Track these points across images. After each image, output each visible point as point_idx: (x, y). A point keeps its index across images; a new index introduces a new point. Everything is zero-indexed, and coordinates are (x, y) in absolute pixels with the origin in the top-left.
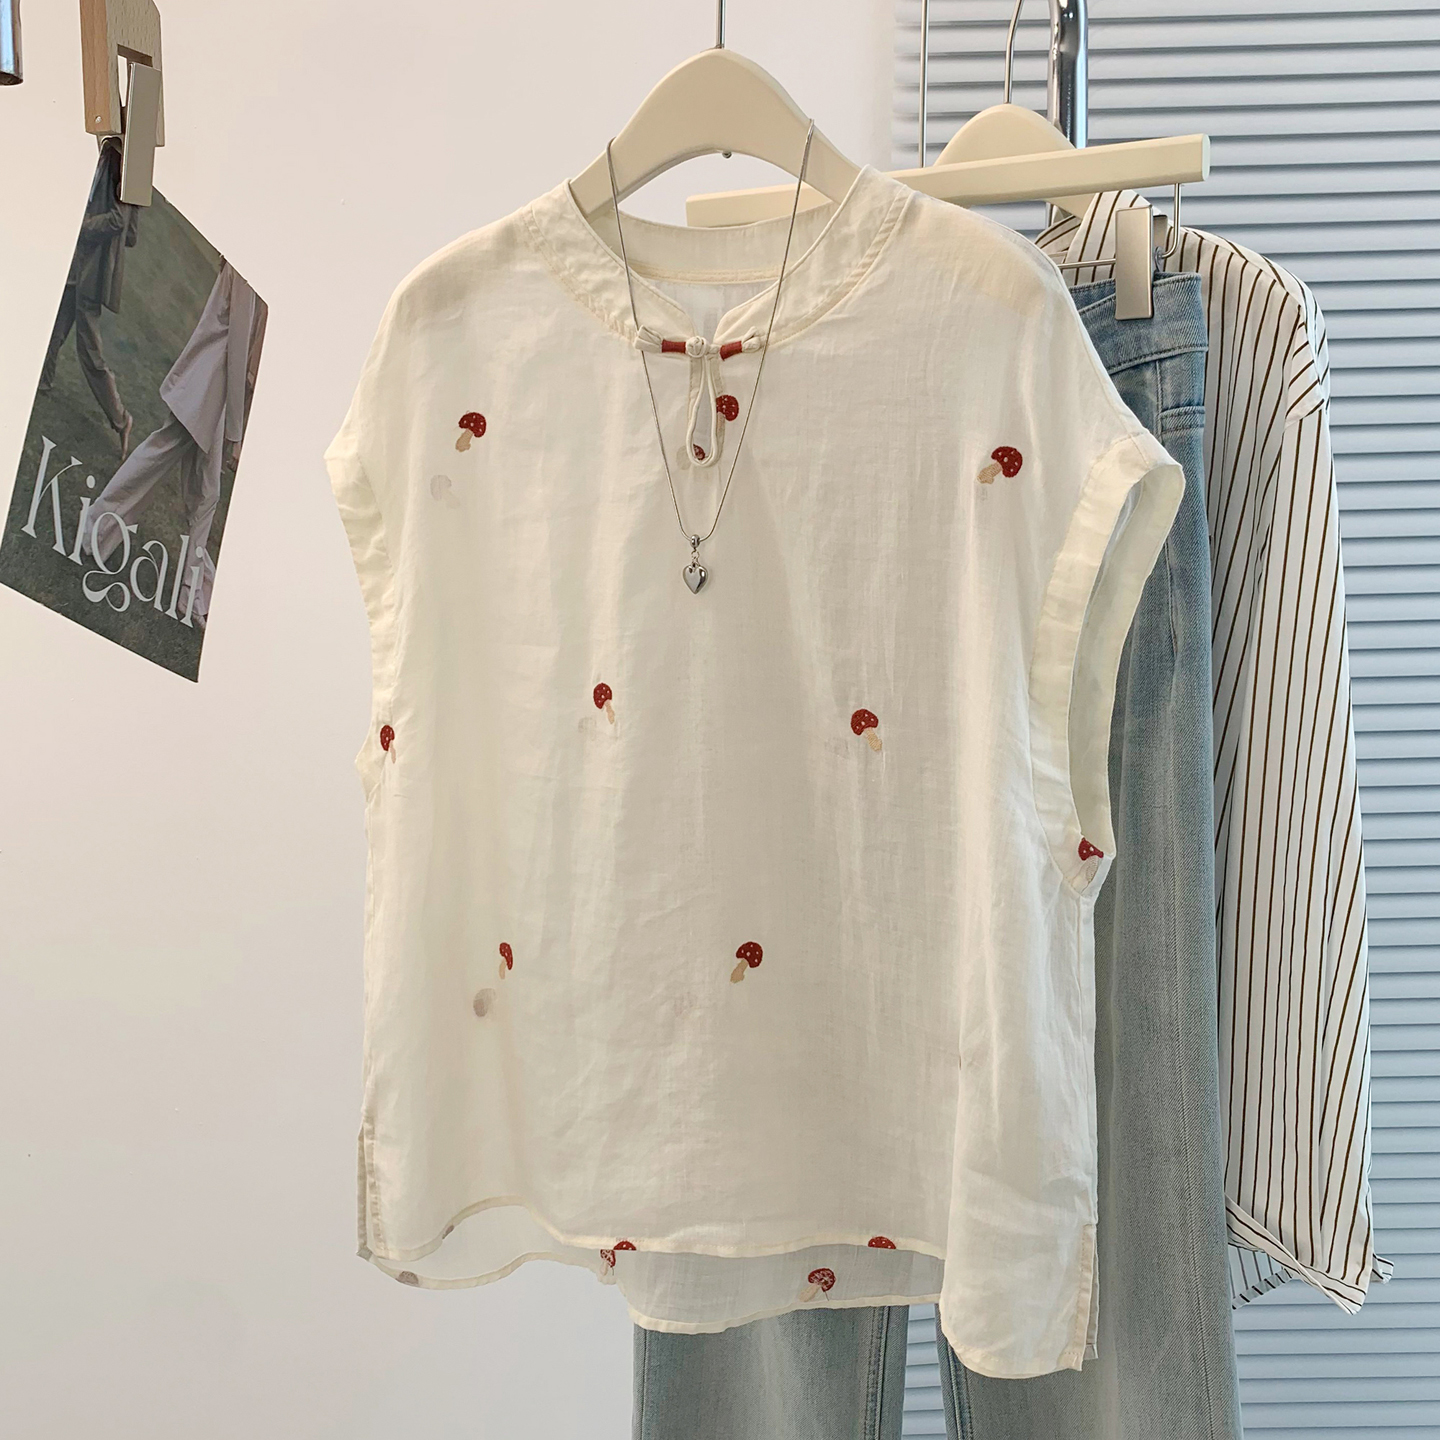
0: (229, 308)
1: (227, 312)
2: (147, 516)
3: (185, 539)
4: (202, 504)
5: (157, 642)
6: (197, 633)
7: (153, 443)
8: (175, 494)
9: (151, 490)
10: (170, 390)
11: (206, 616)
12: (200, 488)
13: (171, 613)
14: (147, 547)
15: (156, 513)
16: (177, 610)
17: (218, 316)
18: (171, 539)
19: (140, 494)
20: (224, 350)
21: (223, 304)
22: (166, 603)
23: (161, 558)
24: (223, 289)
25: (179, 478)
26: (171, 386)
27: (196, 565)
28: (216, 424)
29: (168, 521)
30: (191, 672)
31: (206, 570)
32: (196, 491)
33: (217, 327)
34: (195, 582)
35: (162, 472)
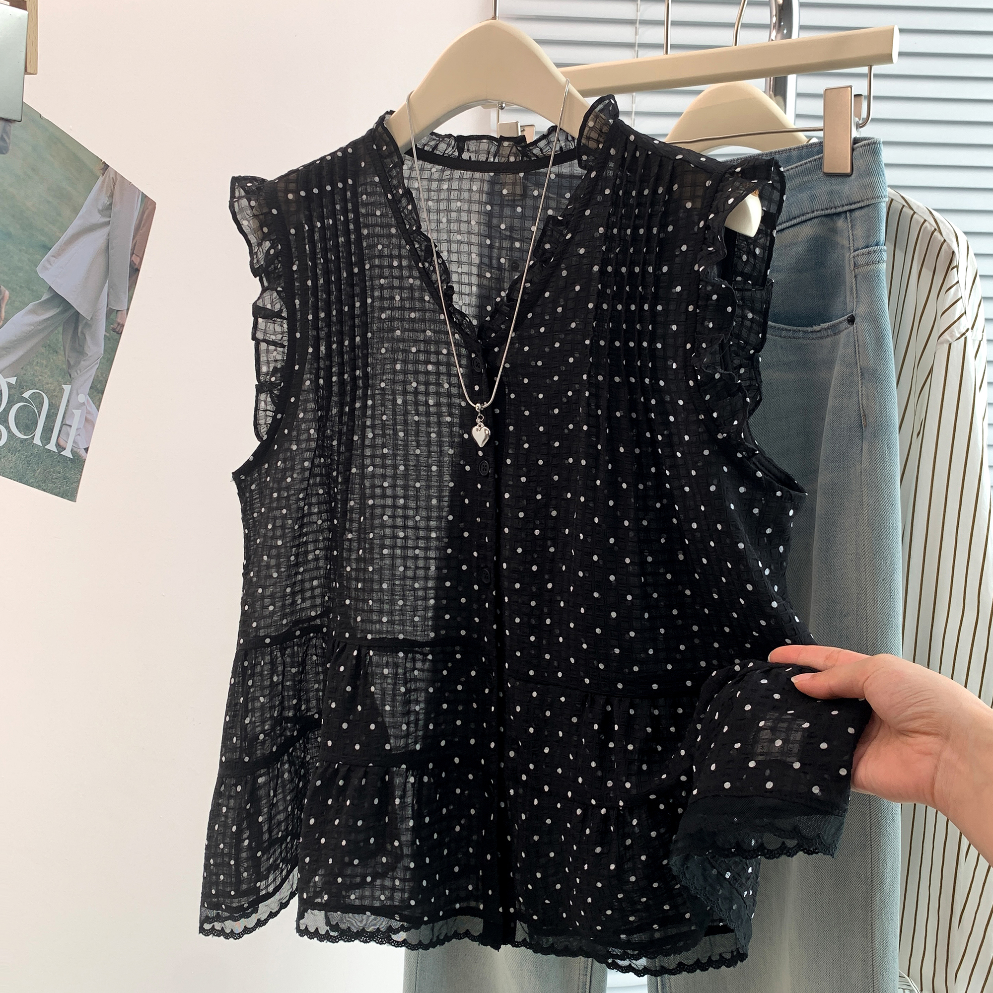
0: (111, 204)
1: (109, 207)
2: (26, 371)
3: (67, 388)
4: (84, 360)
5: (35, 471)
6: (77, 462)
7: (33, 312)
8: (57, 352)
9: (31, 350)
10: (47, 269)
11: (87, 450)
12: (82, 346)
13: (52, 446)
14: (26, 395)
15: (38, 368)
16: (58, 445)
17: (100, 211)
18: (53, 388)
19: (20, 353)
20: (105, 236)
21: (105, 200)
22: (46, 438)
23: (42, 404)
24: (105, 189)
25: (61, 340)
26: (49, 266)
27: (78, 408)
28: (98, 297)
29: (49, 373)
30: (70, 494)
31: (89, 413)
32: (78, 347)
33: (99, 219)
34: (76, 420)
35: (42, 336)
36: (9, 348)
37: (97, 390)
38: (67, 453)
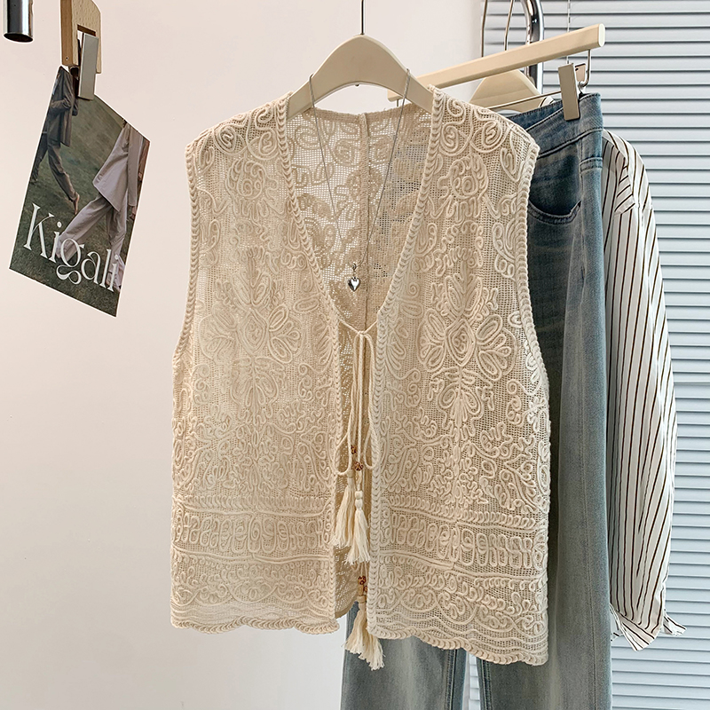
0: (128, 144)
1: (127, 146)
4: (117, 235)
5: (95, 298)
6: (116, 294)
7: (90, 207)
9: (90, 229)
10: (98, 182)
11: (120, 286)
12: (116, 227)
13: (102, 285)
14: (89, 255)
15: (94, 239)
16: (106, 283)
17: (123, 148)
18: (102, 251)
19: (85, 230)
20: (126, 163)
21: (125, 142)
22: (100, 279)
23: (97, 260)
24: (125, 135)
25: (105, 223)
26: (98, 180)
27: (115, 263)
28: (124, 196)
29: (100, 243)
30: (112, 311)
31: (120, 265)
32: (114, 229)
33: (122, 153)
34: (114, 271)
35: (96, 220)
36: (79, 228)
37: (124, 254)
38: (110, 289)
